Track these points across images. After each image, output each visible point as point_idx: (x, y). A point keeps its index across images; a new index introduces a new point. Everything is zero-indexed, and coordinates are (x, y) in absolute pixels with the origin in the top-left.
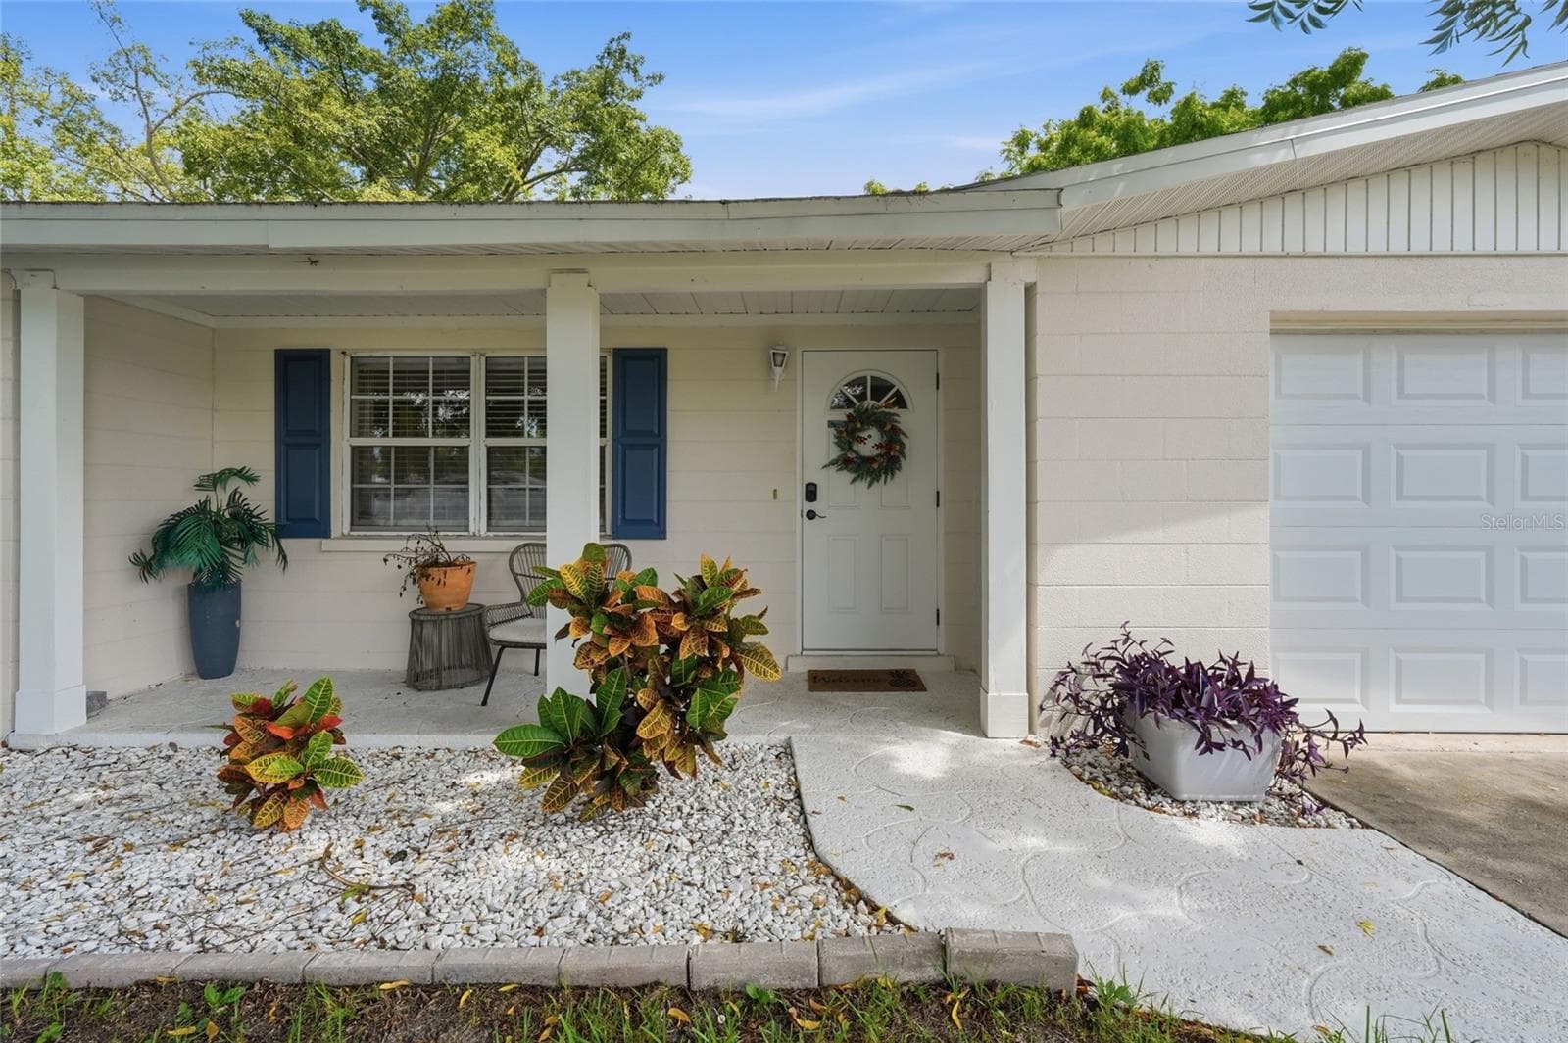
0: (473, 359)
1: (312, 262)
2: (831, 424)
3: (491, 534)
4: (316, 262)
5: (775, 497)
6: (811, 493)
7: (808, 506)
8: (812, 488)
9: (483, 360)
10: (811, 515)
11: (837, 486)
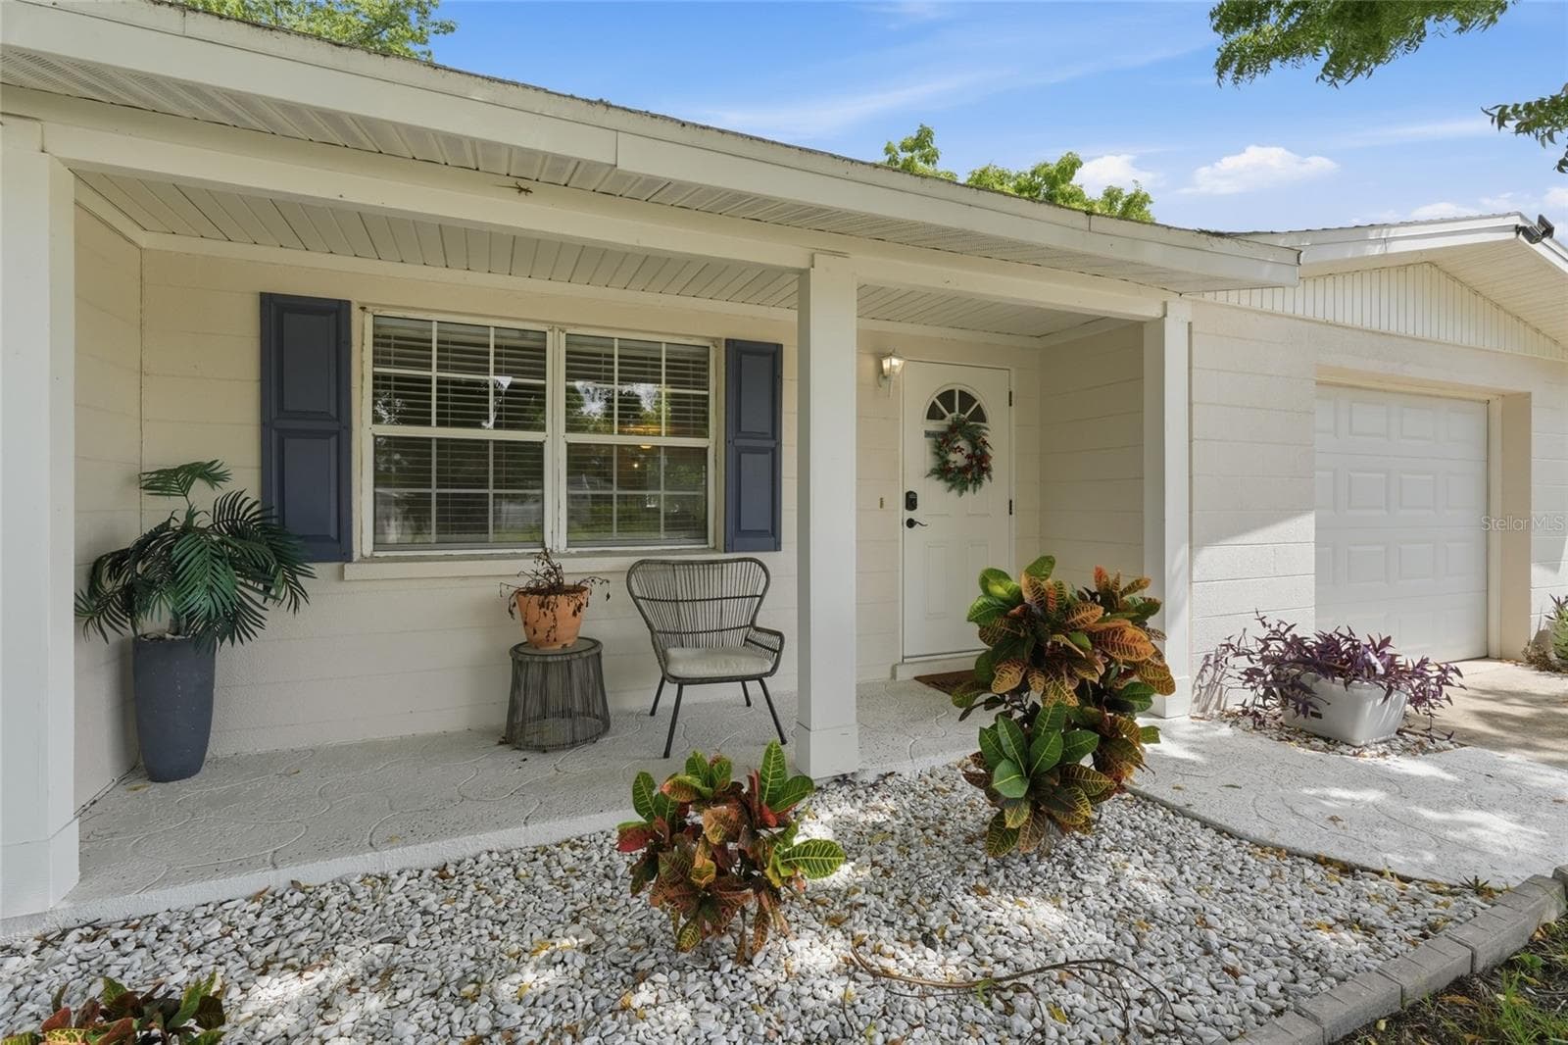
0: (549, 335)
1: (521, 190)
2: (928, 434)
3: (574, 550)
4: (527, 191)
5: (882, 505)
6: (911, 502)
7: (909, 515)
8: (911, 496)
9: (563, 336)
10: (911, 523)
11: (935, 495)
